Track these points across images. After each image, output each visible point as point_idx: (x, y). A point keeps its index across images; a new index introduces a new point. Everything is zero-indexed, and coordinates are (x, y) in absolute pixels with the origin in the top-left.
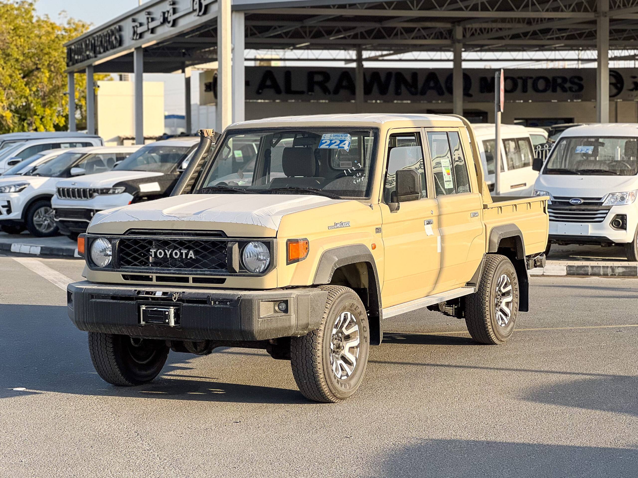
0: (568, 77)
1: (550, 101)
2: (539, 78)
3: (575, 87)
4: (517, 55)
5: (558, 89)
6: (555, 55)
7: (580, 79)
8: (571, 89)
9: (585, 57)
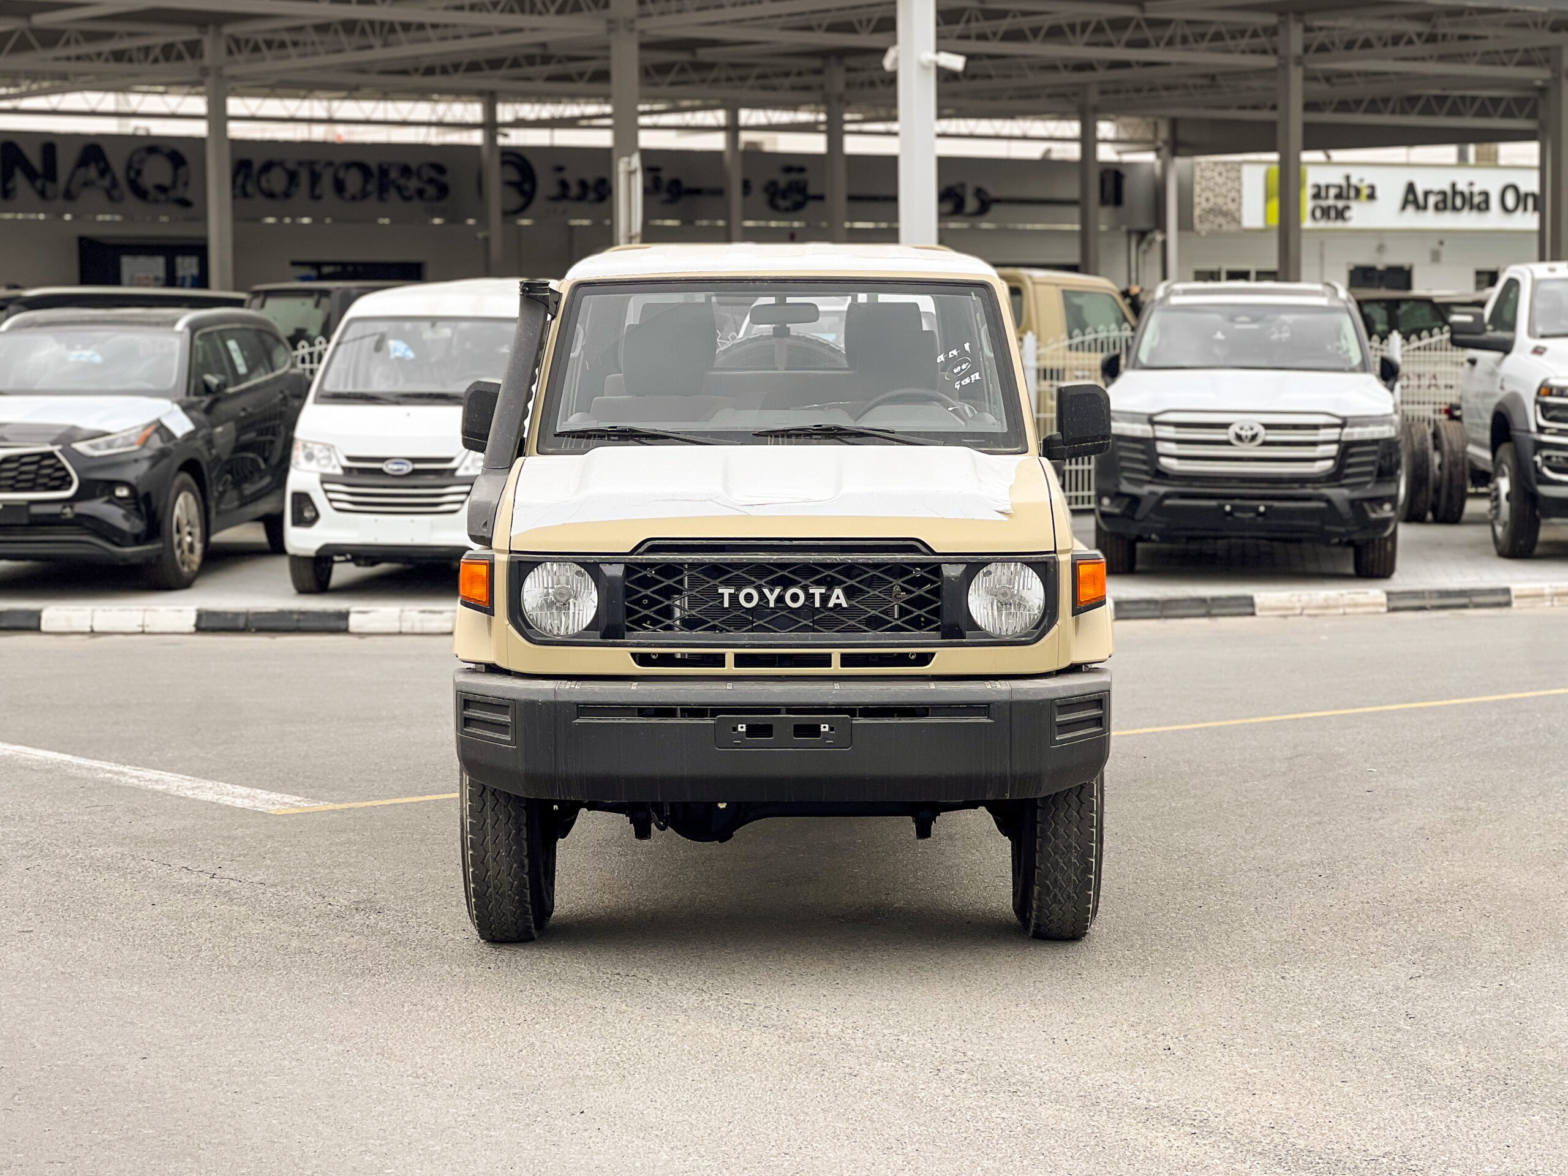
0: (414, 165)
1: (374, 222)
2: (349, 166)
3: (431, 191)
4: (298, 108)
5: (393, 194)
6: (386, 111)
7: (440, 169)
8: (421, 193)
9: (449, 118)
